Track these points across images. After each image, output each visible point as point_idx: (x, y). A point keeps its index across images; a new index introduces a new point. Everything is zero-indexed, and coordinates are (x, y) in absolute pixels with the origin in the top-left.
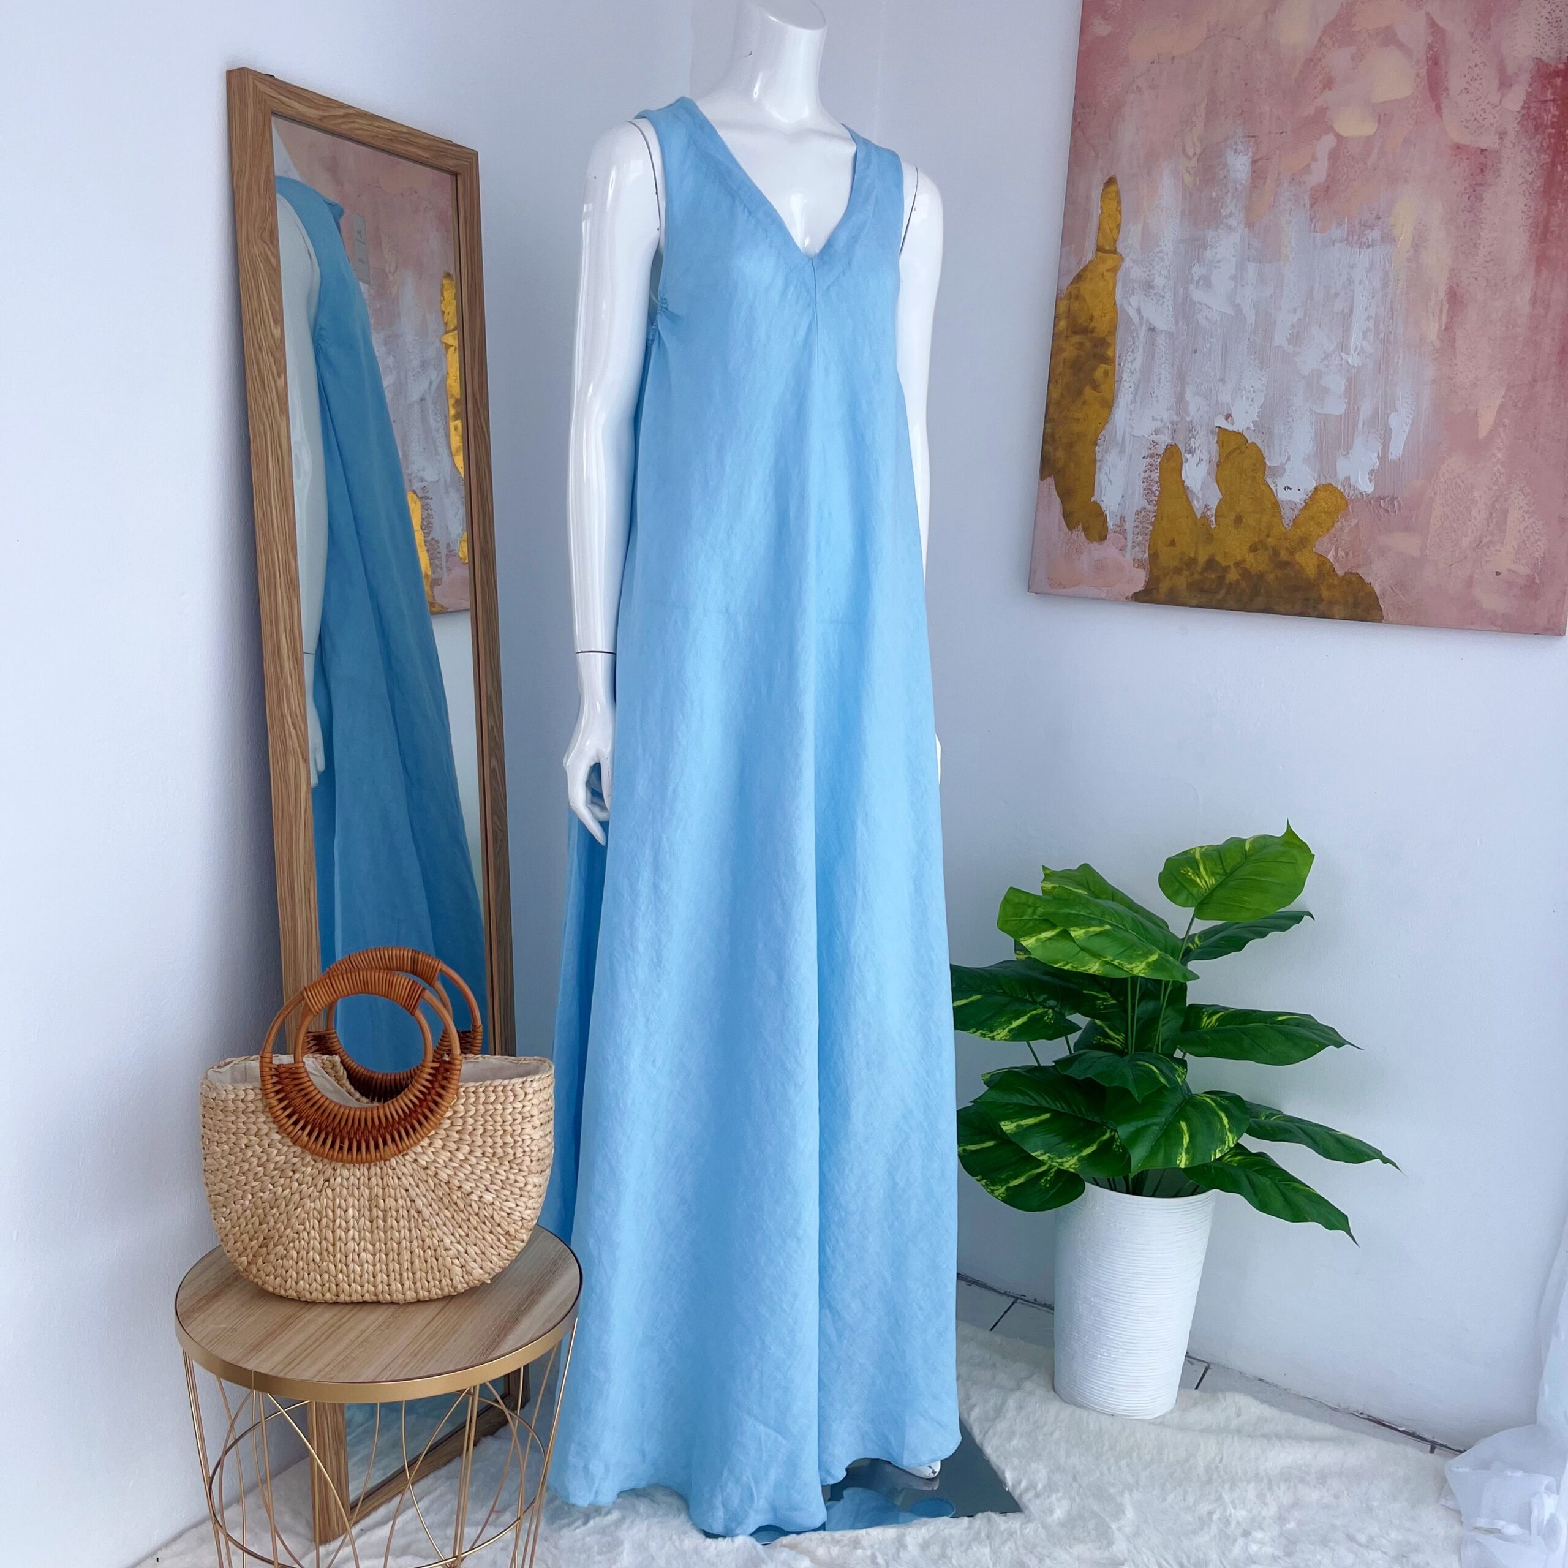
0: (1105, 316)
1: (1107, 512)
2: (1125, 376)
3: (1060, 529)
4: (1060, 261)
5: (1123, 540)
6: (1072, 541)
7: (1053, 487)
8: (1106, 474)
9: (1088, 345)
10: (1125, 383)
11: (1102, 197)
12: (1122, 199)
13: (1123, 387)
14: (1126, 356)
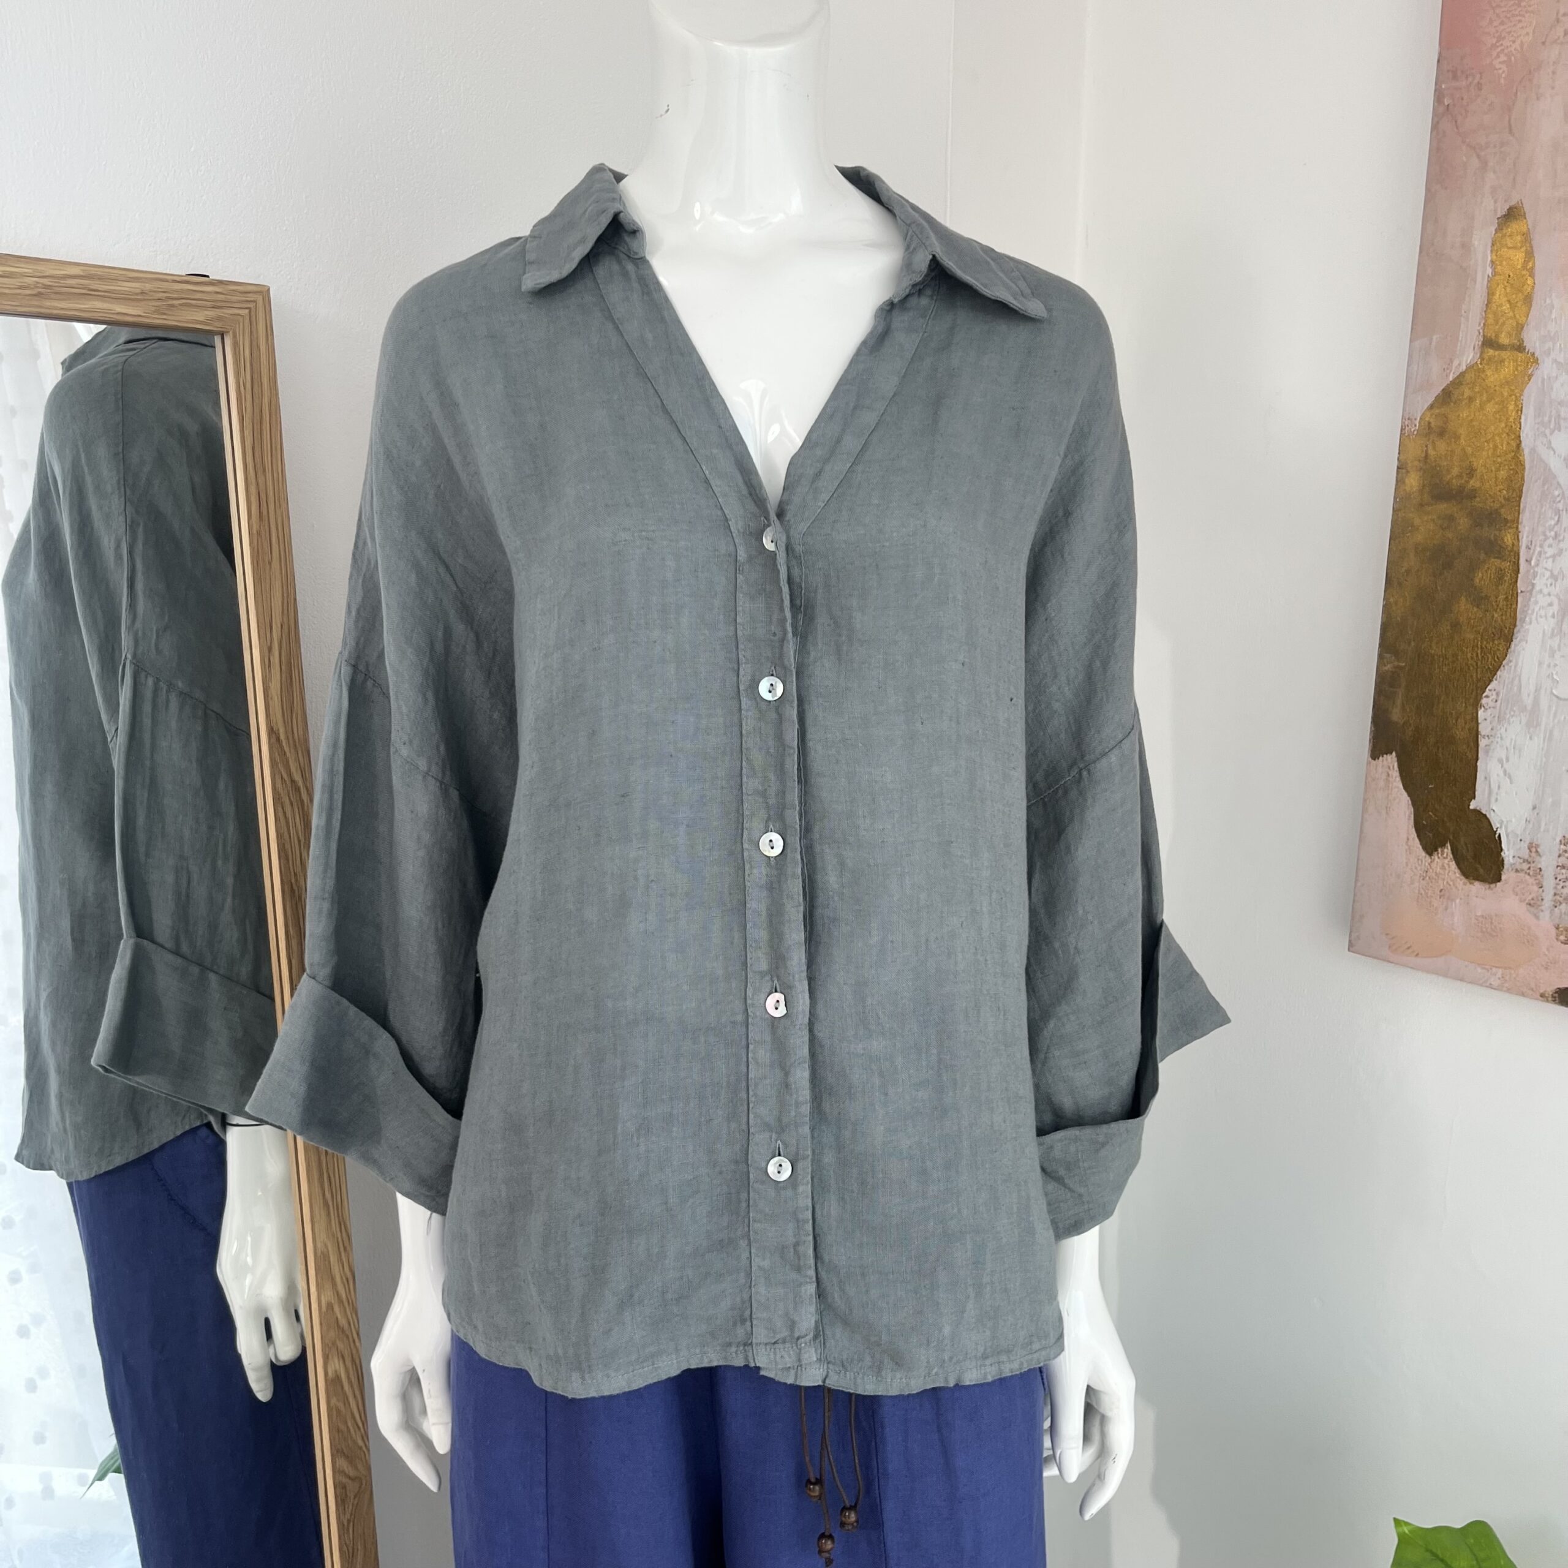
0: (1498, 470)
1: (1502, 832)
2: (1540, 583)
3: (1409, 850)
4: (1408, 366)
5: (1535, 888)
6: (1431, 873)
7: (1395, 774)
8: (1500, 761)
9: (1463, 523)
10: (1540, 597)
11: (1493, 245)
12: (1535, 249)
13: (1536, 602)
14: (1541, 546)
